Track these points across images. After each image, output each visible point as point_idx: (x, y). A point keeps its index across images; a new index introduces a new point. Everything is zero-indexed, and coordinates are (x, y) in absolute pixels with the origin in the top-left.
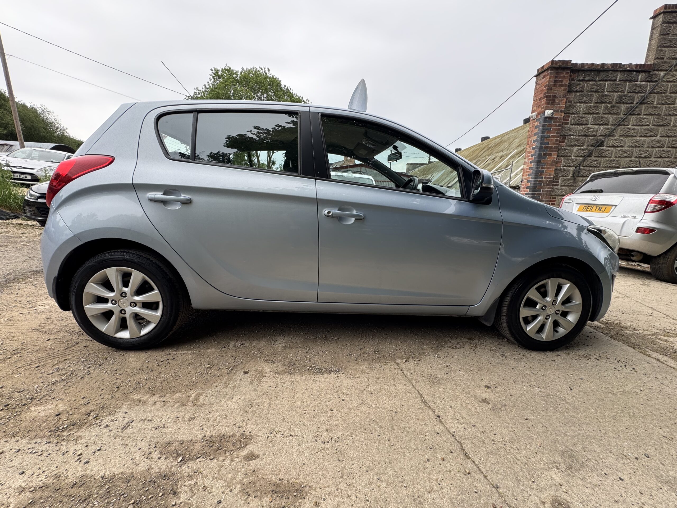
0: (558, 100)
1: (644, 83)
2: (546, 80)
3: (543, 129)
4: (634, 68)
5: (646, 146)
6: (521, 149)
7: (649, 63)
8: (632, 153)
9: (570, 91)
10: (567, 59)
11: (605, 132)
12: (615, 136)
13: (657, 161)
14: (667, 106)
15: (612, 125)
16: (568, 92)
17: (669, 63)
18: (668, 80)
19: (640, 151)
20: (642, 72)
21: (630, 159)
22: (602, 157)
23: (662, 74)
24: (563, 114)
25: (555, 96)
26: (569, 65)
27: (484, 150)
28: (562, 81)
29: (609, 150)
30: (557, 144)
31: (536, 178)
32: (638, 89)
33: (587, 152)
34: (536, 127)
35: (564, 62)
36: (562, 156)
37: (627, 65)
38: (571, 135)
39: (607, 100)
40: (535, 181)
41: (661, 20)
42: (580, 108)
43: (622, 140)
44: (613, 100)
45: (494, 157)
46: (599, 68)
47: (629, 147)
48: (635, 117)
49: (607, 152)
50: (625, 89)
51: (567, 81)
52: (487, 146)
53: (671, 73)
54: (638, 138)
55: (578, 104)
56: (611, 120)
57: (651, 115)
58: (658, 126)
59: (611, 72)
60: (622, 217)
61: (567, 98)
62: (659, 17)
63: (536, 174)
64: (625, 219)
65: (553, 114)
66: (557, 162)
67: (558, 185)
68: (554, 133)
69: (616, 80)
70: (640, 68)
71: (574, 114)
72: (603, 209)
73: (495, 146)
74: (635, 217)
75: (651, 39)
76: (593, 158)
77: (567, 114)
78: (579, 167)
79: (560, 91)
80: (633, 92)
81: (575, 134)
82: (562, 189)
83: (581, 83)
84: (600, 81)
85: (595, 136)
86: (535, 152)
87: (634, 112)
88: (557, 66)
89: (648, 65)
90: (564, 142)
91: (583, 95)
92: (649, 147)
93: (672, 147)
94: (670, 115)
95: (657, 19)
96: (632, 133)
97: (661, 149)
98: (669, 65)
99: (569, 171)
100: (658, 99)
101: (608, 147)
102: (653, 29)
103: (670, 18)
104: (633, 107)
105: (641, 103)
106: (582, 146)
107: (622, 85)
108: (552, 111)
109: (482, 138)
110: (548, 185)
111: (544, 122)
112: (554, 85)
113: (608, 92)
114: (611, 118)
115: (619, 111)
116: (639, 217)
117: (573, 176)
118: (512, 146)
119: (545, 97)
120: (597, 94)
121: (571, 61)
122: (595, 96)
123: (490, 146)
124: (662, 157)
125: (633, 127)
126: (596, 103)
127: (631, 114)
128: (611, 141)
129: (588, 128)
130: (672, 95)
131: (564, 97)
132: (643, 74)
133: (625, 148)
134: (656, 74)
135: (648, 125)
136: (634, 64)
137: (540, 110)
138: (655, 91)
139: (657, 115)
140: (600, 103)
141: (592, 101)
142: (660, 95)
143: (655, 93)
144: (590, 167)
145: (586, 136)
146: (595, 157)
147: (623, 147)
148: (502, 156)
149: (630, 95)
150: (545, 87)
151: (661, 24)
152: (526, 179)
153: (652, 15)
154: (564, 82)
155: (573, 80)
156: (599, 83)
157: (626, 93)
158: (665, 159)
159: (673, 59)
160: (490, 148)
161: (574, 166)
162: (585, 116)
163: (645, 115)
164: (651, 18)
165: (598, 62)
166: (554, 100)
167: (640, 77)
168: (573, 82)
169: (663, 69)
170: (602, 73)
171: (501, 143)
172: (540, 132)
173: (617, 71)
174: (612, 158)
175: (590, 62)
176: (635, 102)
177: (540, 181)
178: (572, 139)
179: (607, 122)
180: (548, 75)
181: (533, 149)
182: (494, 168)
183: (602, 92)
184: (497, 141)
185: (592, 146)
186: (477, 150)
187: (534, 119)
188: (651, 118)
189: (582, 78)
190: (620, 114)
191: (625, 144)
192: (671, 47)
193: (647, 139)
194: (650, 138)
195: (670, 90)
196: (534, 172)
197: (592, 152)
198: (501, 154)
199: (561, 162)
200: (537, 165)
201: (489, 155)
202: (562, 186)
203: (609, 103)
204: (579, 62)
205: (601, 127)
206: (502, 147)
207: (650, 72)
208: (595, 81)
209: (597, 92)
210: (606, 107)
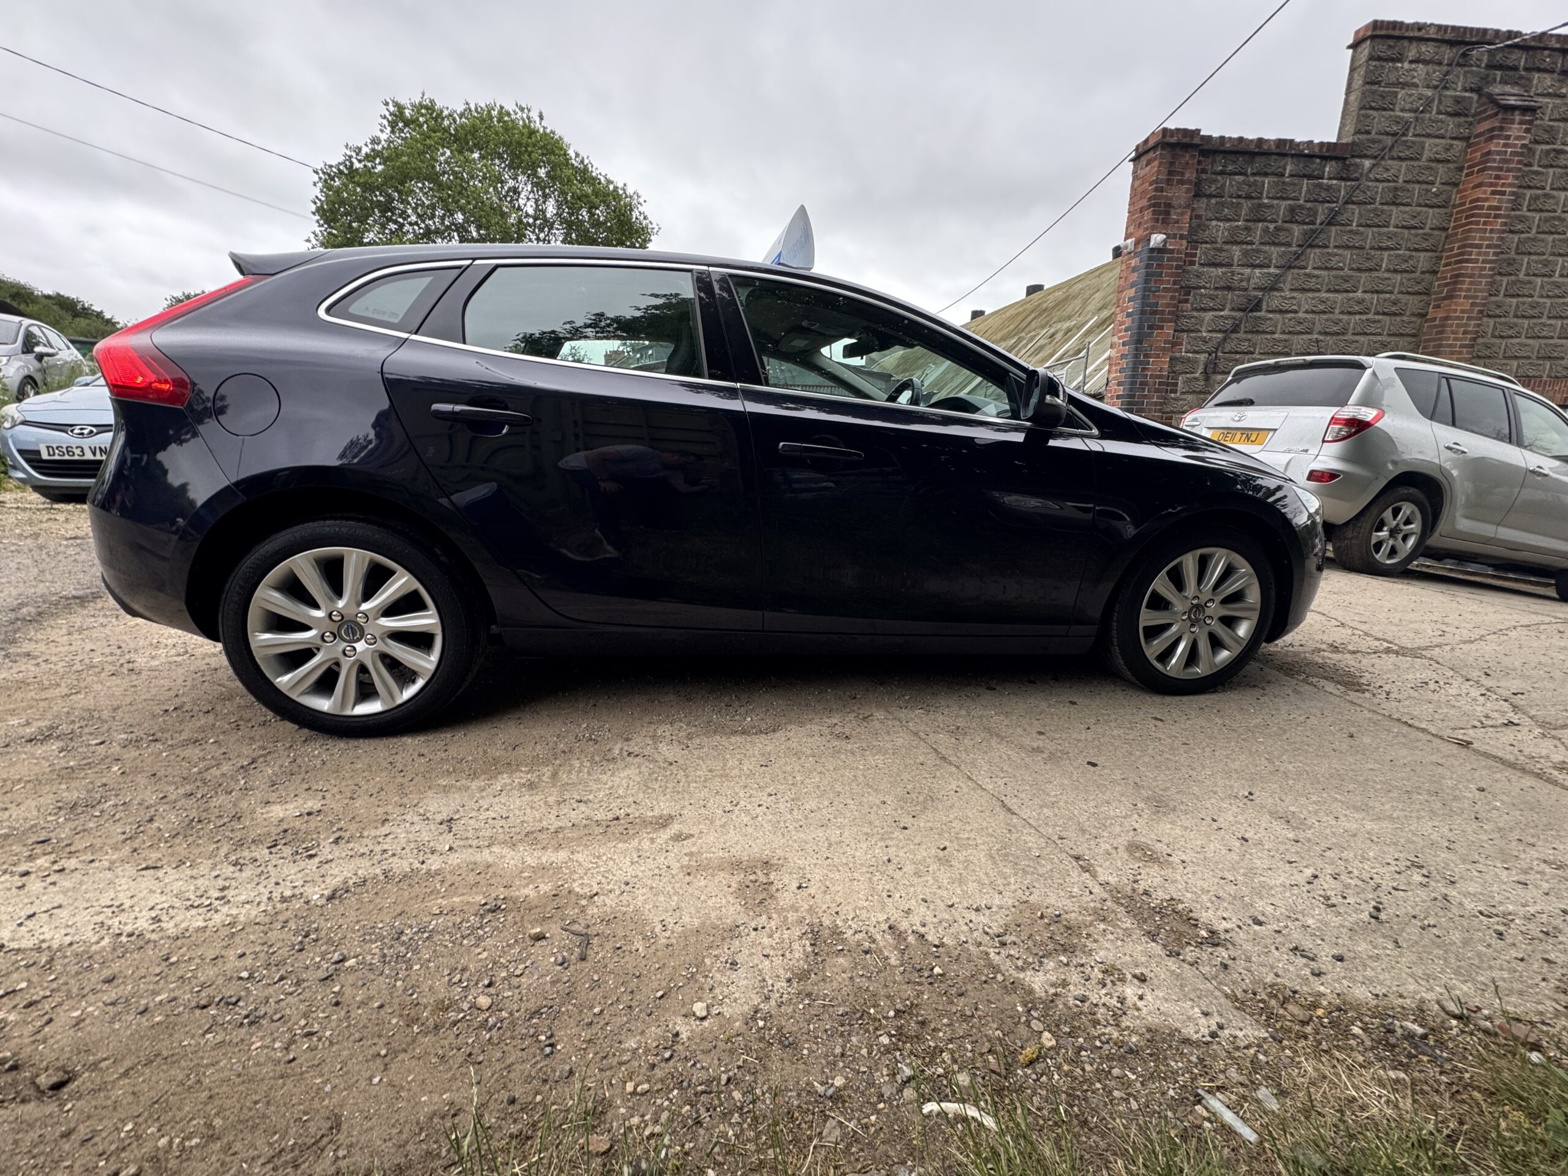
0: (1175, 214)
1: (1334, 182)
2: (1151, 170)
3: (1147, 274)
4: (1317, 150)
5: (1337, 311)
6: (1105, 313)
7: (1344, 141)
8: (1314, 324)
9: (1197, 195)
10: (1192, 127)
11: (1263, 282)
12: (1281, 290)
13: (1357, 342)
14: (1375, 229)
15: (1276, 267)
16: (1195, 196)
17: (1379, 141)
18: (1378, 177)
19: (1327, 320)
20: (1331, 158)
21: (1309, 336)
22: (1258, 332)
23: (1367, 163)
24: (1184, 242)
25: (1169, 205)
26: (1196, 141)
27: (1033, 316)
28: (1182, 174)
29: (1270, 319)
30: (1174, 306)
31: (1133, 376)
32: (1323, 194)
33: (1230, 322)
34: (1134, 270)
35: (1185, 132)
36: (1183, 331)
37: (1303, 143)
38: (1201, 288)
39: (1268, 214)
40: (1133, 383)
41: (1366, 52)
42: (1217, 231)
43: (1294, 298)
44: (1278, 216)
45: (1052, 330)
46: (1252, 147)
47: (1307, 312)
48: (1317, 250)
49: (1268, 322)
50: (1300, 193)
51: (1192, 173)
52: (1039, 305)
53: (1383, 163)
54: (1324, 295)
55: (1214, 223)
56: (1274, 256)
57: (1348, 247)
58: (1359, 270)
59: (1274, 157)
60: (1285, 452)
61: (1193, 210)
62: (1364, 46)
63: (1134, 369)
64: (1290, 456)
65: (1165, 241)
66: (1175, 344)
67: (1176, 392)
68: (1167, 282)
69: (1283, 175)
70: (1328, 150)
71: (1206, 243)
72: (1253, 438)
73: (1054, 308)
74: (1306, 451)
75: (1349, 91)
76: (1241, 335)
77: (1194, 243)
78: (1216, 353)
79: (1179, 194)
80: (1316, 201)
81: (1208, 285)
82: (1183, 400)
83: (1219, 178)
84: (1254, 174)
85: (1246, 290)
86: (1133, 322)
87: (1317, 241)
88: (1174, 140)
89: (1343, 144)
90: (1187, 301)
91: (1222, 204)
92: (1342, 313)
93: (1384, 314)
94: (1381, 248)
95: (1359, 50)
96: (1313, 282)
97: (1364, 317)
98: (1381, 146)
99: (1196, 361)
100: (1360, 214)
101: (1270, 312)
102: (1352, 70)
103: (1382, 48)
104: (1313, 231)
105: (1330, 224)
106: (1222, 310)
107: (1295, 184)
108: (1164, 236)
109: (1028, 288)
110: (1157, 391)
111: (1150, 258)
112: (1169, 180)
113: (1269, 198)
114: (1274, 251)
115: (1288, 239)
116: (1313, 451)
117: (1205, 372)
118: (1089, 308)
119: (1149, 207)
120: (1250, 203)
121: (1199, 131)
122: (1246, 205)
123: (1045, 305)
124: (1366, 334)
125: (1316, 272)
126: (1247, 221)
127: (1311, 246)
128: (1274, 300)
129: (1233, 273)
130: (1385, 207)
131: (1188, 206)
132: (1333, 163)
133: (1301, 315)
134: (1357, 165)
135: (1342, 269)
136: (1316, 141)
137: (1141, 233)
138: (1354, 199)
139: (1357, 248)
140: (1255, 221)
141: (1239, 216)
142: (1364, 207)
143: (1353, 203)
144: (1237, 353)
145: (1229, 288)
146: (1246, 332)
147: (1296, 312)
148: (1069, 330)
149: (1309, 205)
150: (1150, 185)
151: (1367, 61)
152: (1114, 378)
153: (1351, 41)
154: (1187, 176)
155: (1204, 171)
156: (1252, 179)
157: (1301, 202)
158: (1371, 337)
159: (1387, 134)
160: (1045, 310)
161: (1205, 352)
162: (1226, 247)
163: (1336, 247)
164: (1349, 47)
165: (1251, 135)
166: (1168, 213)
167: (1327, 169)
168: (1204, 176)
169: (1369, 153)
170: (1257, 159)
171: (1066, 300)
172: (1142, 280)
173: (1285, 155)
174: (1276, 336)
175: (1235, 135)
176: (1318, 221)
177: (1142, 383)
178: (1202, 295)
179: (1266, 261)
180: (1155, 159)
181: (1129, 315)
182: (1052, 355)
183: (1259, 198)
184: (1059, 294)
185: (1240, 310)
186: (1018, 314)
187: (1130, 253)
188: (1348, 253)
189: (1220, 168)
190: (1290, 245)
191: (1299, 306)
192: (1384, 109)
193: (1339, 297)
194: (1345, 295)
195: (1382, 198)
196: (1131, 365)
197: (1241, 322)
198: (1067, 325)
199: (1181, 344)
200: (1137, 349)
201: (1043, 327)
202: (1183, 393)
203: (1270, 222)
204: (1215, 135)
205: (1257, 271)
206: (1069, 310)
207: (1345, 159)
208: (1245, 174)
209: (1249, 197)
210: (1266, 230)
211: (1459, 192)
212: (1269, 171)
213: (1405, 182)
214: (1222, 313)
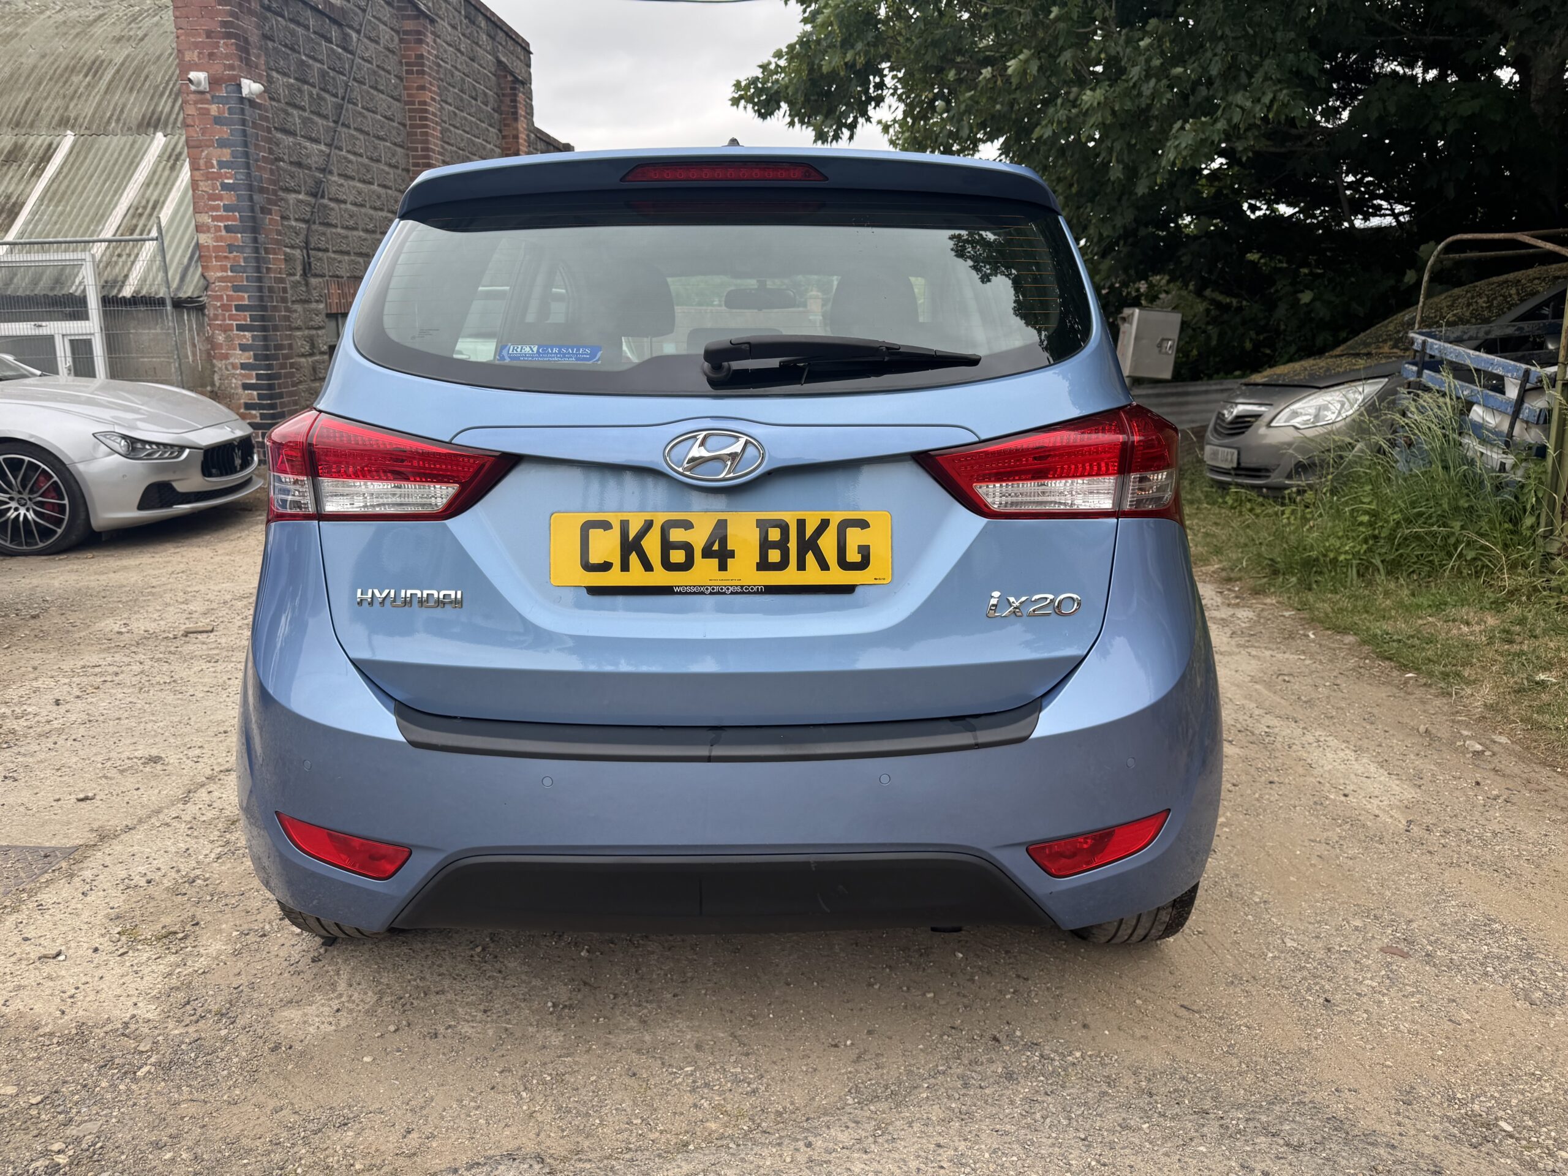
0: (253, 54)
1: (340, 50)
3: (244, 135)
4: (324, 7)
5: (368, 205)
8: (359, 219)
11: (320, 162)
12: (331, 172)
14: (372, 115)
15: (325, 144)
17: (357, 14)
18: (362, 54)
20: (334, 21)
21: (358, 233)
22: (329, 225)
23: (354, 36)
25: (246, 40)
29: (332, 209)
31: (255, 279)
32: (337, 63)
33: (308, 209)
34: (218, 120)
38: (280, 160)
39: (309, 75)
40: (259, 289)
42: (280, 86)
43: (342, 185)
44: (315, 79)
47: (350, 203)
48: (345, 130)
49: (333, 213)
50: (323, 56)
53: (362, 39)
54: (359, 185)
55: (274, 74)
56: (322, 130)
57: (361, 131)
58: (371, 159)
63: (256, 268)
65: (260, 95)
66: (283, 235)
67: (288, 301)
68: (263, 148)
71: (277, 100)
76: (318, 227)
78: (306, 248)
79: (249, 25)
80: (333, 69)
81: (286, 158)
82: (295, 311)
84: (292, 20)
85: (311, 169)
86: (235, 199)
87: (342, 118)
91: (277, 51)
94: (378, 137)
96: (349, 167)
99: (295, 259)
100: (361, 95)
101: (330, 199)
104: (339, 106)
105: (347, 100)
106: (300, 193)
107: (318, 44)
111: (243, 112)
113: (305, 54)
114: (320, 124)
115: (327, 111)
117: (305, 274)
119: (228, 36)
120: (294, 56)
122: (292, 58)
125: (349, 156)
126: (297, 79)
127: (343, 125)
128: (330, 185)
129: (300, 144)
130: (372, 91)
133: (349, 206)
134: (349, 36)
135: (362, 156)
137: (218, 68)
138: (354, 75)
140: (301, 81)
141: (290, 71)
142: (361, 86)
143: (355, 79)
144: (319, 250)
145: (299, 164)
146: (320, 223)
147: (344, 202)
149: (332, 73)
156: (292, 26)
157: (326, 67)
161: (301, 248)
162: (290, 110)
163: (354, 128)
166: (248, 53)
167: (334, 33)
169: (354, 25)
172: (239, 138)
174: (339, 230)
176: (339, 94)
178: (283, 170)
179: (318, 135)
181: (225, 187)
183: (299, 53)
185: (312, 194)
187: (202, 93)
188: (362, 138)
190: (329, 119)
191: (347, 195)
193: (366, 188)
195: (368, 79)
196: (247, 262)
197: (315, 210)
200: (255, 240)
202: (293, 302)
203: (312, 85)
205: (314, 146)
207: (342, 26)
208: (283, 16)
209: (293, 49)
210: (311, 95)
211: (405, 88)
212: (302, 21)
213: (378, 66)
214: (301, 197)
